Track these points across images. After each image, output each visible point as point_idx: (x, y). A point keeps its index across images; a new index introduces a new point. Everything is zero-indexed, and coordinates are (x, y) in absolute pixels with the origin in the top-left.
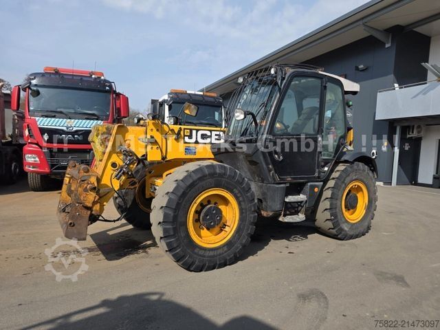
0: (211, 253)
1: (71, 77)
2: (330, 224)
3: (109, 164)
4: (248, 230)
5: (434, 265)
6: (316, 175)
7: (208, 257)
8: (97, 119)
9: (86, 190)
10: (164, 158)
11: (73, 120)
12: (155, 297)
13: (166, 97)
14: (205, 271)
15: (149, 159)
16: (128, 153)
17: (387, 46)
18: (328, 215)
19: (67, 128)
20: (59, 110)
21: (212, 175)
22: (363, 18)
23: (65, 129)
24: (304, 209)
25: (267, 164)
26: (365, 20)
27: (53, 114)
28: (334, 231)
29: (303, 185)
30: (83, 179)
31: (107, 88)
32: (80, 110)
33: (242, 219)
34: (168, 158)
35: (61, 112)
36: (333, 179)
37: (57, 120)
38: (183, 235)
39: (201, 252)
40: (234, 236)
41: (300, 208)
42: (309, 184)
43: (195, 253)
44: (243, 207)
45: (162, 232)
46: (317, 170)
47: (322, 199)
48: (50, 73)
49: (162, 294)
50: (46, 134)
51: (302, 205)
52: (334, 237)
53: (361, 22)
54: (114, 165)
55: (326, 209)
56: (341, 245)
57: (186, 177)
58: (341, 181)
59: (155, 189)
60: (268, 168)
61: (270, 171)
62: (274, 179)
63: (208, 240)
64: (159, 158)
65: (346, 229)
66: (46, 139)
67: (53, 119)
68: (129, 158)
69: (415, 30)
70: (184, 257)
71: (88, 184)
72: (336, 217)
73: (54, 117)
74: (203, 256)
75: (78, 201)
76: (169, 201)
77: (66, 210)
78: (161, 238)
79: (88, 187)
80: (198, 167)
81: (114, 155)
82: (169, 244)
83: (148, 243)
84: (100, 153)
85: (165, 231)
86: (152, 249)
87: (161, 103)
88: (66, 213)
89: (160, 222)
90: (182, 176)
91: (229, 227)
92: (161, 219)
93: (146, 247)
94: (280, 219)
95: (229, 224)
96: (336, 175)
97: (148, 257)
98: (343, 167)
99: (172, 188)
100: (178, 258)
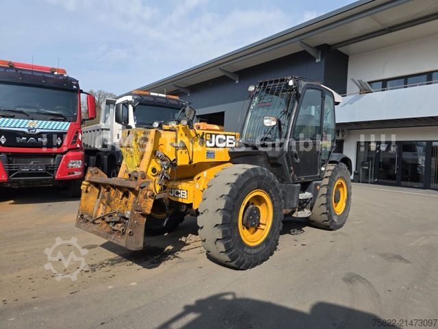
0: (255, 251)
1: (30, 73)
2: (325, 217)
3: (150, 170)
4: (279, 227)
5: (412, 244)
6: (318, 174)
7: (254, 254)
8: (64, 121)
9: (145, 197)
10: (190, 162)
11: (36, 121)
12: (230, 297)
13: (130, 98)
14: (252, 267)
15: (179, 163)
16: (164, 158)
17: (317, 61)
18: (324, 209)
19: (29, 130)
20: (17, 109)
21: (257, 177)
22: (299, 36)
23: (26, 130)
24: (309, 205)
25: (289, 166)
26: (301, 37)
27: (12, 114)
28: (328, 223)
29: (309, 183)
30: (142, 186)
31: (74, 87)
32: (43, 110)
34: (194, 162)
35: (21, 112)
36: (326, 177)
37: (17, 120)
38: (236, 235)
39: (249, 251)
40: (269, 233)
41: (305, 204)
42: (314, 183)
43: (245, 252)
44: (275, 205)
45: (221, 234)
46: (319, 170)
47: (319, 196)
48: (5, 68)
49: (233, 294)
50: (3, 137)
51: (307, 201)
52: (327, 228)
53: (297, 39)
54: (154, 170)
55: (322, 204)
56: (334, 234)
58: (332, 178)
59: (178, 193)
60: (290, 169)
61: (291, 172)
62: (293, 179)
63: (253, 239)
64: (186, 163)
65: (336, 220)
66: (3, 142)
67: (12, 120)
68: (164, 163)
69: (338, 49)
70: (237, 256)
71: (148, 190)
72: (330, 212)
73: (13, 117)
74: (250, 254)
75: (137, 209)
76: (227, 204)
77: (108, 219)
78: (218, 240)
79: (148, 194)
80: (245, 171)
81: (153, 160)
82: (226, 246)
83: (170, 247)
84: (138, 159)
85: (224, 232)
86: (180, 254)
87: (126, 104)
88: (108, 223)
89: (217, 225)
90: (234, 179)
91: (265, 225)
92: (220, 222)
93: (172, 252)
94: (294, 215)
95: (264, 223)
96: (329, 174)
97: (183, 261)
98: (331, 167)
99: (227, 190)
100: (233, 258)
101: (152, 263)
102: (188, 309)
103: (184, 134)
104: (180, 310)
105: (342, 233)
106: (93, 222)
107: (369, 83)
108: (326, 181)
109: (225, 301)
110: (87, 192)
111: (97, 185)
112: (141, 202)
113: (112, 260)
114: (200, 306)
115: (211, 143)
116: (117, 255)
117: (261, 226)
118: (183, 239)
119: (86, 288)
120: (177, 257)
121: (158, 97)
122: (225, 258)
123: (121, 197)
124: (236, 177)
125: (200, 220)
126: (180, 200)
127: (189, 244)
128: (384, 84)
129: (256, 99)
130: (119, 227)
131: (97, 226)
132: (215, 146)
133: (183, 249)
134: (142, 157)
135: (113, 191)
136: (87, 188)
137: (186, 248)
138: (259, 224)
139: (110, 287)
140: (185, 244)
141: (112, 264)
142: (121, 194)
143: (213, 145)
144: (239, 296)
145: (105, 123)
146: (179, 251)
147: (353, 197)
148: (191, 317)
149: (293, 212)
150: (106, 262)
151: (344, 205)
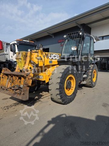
2: (90, 83)
6: (89, 68)
7: (70, 98)
9: (29, 79)
12: (64, 116)
13: (16, 42)
18: (90, 80)
25: (80, 65)
26: (76, 21)
28: (91, 85)
30: (27, 75)
33: (76, 85)
34: (45, 65)
38: (64, 92)
39: (68, 97)
40: (74, 90)
42: (87, 71)
43: (67, 98)
44: (76, 80)
45: (59, 92)
49: (65, 114)
51: (85, 78)
52: (91, 87)
53: (75, 21)
54: (30, 68)
57: (64, 71)
58: (92, 70)
61: (81, 68)
62: (81, 70)
63: (69, 93)
64: (42, 65)
65: (93, 84)
68: (34, 65)
71: (30, 76)
72: (92, 81)
74: (69, 99)
75: (25, 84)
76: (61, 80)
77: (13, 88)
78: (57, 94)
79: (30, 78)
80: (66, 68)
81: (30, 64)
82: (61, 96)
83: (37, 97)
84: (24, 64)
85: (60, 91)
86: (41, 100)
87: (14, 44)
88: (13, 90)
89: (57, 89)
90: (63, 71)
91: (73, 87)
92: (58, 87)
93: (38, 99)
94: (81, 83)
95: (72, 87)
96: (92, 68)
97: (43, 103)
98: (92, 66)
99: (61, 75)
100: (63, 101)
101: (31, 104)
102: (50, 123)
103: (41, 54)
104: (46, 123)
105: (95, 88)
106: (7, 90)
107: (99, 37)
108: (91, 71)
109: (63, 118)
110: (3, 78)
111: (7, 75)
112: (27, 81)
113: (15, 104)
114: (54, 121)
115: (51, 57)
116: (16, 102)
117: (71, 88)
118: (41, 94)
119: (6, 117)
120: (40, 101)
121: (26, 42)
122: (60, 101)
123: (17, 79)
124: (64, 70)
125: (50, 87)
126: (40, 80)
127: (43, 96)
128: (103, 38)
129: (67, 41)
130: (18, 91)
131: (8, 91)
132: (52, 59)
133: (42, 98)
134: (25, 63)
135: (14, 77)
136: (3, 76)
137: (43, 97)
138: (71, 87)
139: (16, 115)
140: (42, 96)
141: (15, 106)
142: (18, 78)
143: (51, 58)
144: (68, 115)
145: (6, 52)
146: (40, 98)
147: (98, 76)
148: (52, 126)
149: (81, 82)
150: (13, 105)
151: (96, 79)
